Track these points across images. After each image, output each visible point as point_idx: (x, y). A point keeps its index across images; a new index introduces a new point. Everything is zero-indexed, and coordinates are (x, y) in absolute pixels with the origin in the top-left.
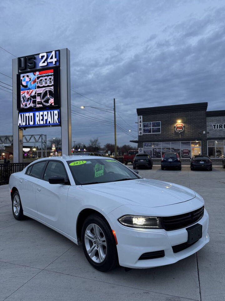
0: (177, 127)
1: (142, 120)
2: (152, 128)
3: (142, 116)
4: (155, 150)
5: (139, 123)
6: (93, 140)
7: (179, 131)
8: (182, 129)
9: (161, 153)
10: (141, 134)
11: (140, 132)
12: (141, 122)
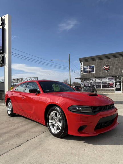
0: (105, 68)
1: (82, 65)
2: (89, 69)
3: (82, 63)
4: (91, 83)
5: (81, 67)
6: (65, 80)
7: (107, 71)
8: (109, 69)
9: (95, 85)
10: (82, 74)
11: (81, 72)
12: (82, 67)
